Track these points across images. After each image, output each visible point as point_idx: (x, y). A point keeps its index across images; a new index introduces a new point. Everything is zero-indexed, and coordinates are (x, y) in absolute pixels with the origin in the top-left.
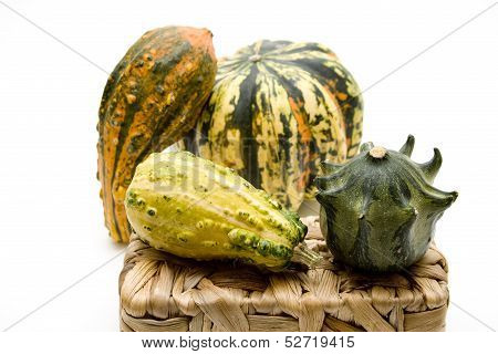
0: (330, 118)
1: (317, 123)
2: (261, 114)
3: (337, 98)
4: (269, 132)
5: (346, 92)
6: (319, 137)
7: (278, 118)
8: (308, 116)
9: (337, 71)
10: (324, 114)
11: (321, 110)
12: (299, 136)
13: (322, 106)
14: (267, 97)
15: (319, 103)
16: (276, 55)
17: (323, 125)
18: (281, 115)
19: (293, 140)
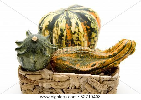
0: (79, 33)
1: (74, 34)
2: (55, 27)
3: (86, 27)
4: (56, 34)
5: (90, 26)
6: (74, 39)
7: (60, 29)
8: (72, 31)
9: (89, 18)
10: (77, 32)
11: (77, 30)
12: (67, 37)
13: (77, 29)
14: (59, 22)
15: (76, 28)
16: (73, 10)
17: (76, 35)
18: (61, 29)
19: (64, 38)
